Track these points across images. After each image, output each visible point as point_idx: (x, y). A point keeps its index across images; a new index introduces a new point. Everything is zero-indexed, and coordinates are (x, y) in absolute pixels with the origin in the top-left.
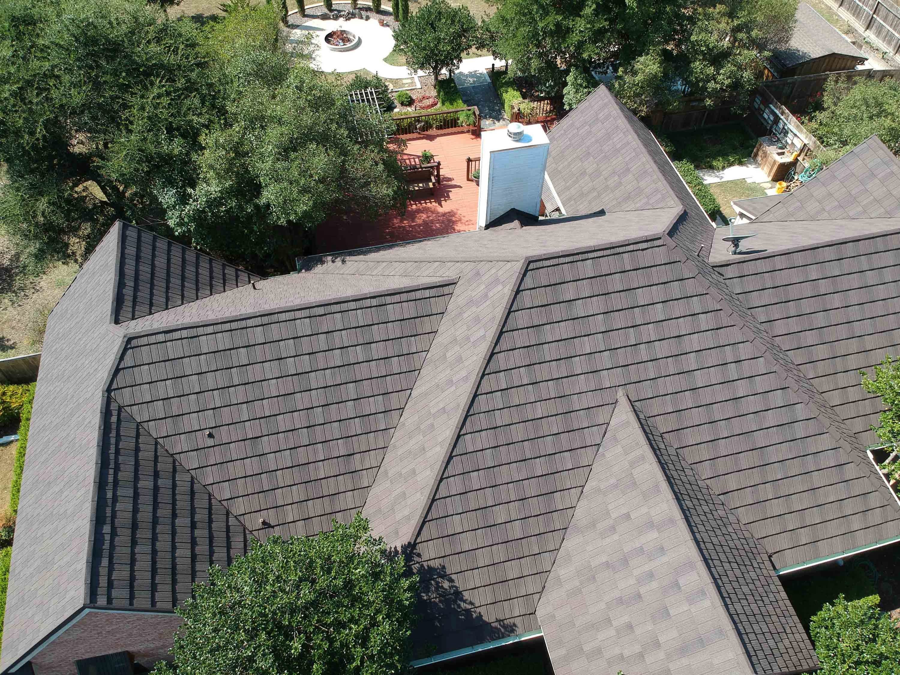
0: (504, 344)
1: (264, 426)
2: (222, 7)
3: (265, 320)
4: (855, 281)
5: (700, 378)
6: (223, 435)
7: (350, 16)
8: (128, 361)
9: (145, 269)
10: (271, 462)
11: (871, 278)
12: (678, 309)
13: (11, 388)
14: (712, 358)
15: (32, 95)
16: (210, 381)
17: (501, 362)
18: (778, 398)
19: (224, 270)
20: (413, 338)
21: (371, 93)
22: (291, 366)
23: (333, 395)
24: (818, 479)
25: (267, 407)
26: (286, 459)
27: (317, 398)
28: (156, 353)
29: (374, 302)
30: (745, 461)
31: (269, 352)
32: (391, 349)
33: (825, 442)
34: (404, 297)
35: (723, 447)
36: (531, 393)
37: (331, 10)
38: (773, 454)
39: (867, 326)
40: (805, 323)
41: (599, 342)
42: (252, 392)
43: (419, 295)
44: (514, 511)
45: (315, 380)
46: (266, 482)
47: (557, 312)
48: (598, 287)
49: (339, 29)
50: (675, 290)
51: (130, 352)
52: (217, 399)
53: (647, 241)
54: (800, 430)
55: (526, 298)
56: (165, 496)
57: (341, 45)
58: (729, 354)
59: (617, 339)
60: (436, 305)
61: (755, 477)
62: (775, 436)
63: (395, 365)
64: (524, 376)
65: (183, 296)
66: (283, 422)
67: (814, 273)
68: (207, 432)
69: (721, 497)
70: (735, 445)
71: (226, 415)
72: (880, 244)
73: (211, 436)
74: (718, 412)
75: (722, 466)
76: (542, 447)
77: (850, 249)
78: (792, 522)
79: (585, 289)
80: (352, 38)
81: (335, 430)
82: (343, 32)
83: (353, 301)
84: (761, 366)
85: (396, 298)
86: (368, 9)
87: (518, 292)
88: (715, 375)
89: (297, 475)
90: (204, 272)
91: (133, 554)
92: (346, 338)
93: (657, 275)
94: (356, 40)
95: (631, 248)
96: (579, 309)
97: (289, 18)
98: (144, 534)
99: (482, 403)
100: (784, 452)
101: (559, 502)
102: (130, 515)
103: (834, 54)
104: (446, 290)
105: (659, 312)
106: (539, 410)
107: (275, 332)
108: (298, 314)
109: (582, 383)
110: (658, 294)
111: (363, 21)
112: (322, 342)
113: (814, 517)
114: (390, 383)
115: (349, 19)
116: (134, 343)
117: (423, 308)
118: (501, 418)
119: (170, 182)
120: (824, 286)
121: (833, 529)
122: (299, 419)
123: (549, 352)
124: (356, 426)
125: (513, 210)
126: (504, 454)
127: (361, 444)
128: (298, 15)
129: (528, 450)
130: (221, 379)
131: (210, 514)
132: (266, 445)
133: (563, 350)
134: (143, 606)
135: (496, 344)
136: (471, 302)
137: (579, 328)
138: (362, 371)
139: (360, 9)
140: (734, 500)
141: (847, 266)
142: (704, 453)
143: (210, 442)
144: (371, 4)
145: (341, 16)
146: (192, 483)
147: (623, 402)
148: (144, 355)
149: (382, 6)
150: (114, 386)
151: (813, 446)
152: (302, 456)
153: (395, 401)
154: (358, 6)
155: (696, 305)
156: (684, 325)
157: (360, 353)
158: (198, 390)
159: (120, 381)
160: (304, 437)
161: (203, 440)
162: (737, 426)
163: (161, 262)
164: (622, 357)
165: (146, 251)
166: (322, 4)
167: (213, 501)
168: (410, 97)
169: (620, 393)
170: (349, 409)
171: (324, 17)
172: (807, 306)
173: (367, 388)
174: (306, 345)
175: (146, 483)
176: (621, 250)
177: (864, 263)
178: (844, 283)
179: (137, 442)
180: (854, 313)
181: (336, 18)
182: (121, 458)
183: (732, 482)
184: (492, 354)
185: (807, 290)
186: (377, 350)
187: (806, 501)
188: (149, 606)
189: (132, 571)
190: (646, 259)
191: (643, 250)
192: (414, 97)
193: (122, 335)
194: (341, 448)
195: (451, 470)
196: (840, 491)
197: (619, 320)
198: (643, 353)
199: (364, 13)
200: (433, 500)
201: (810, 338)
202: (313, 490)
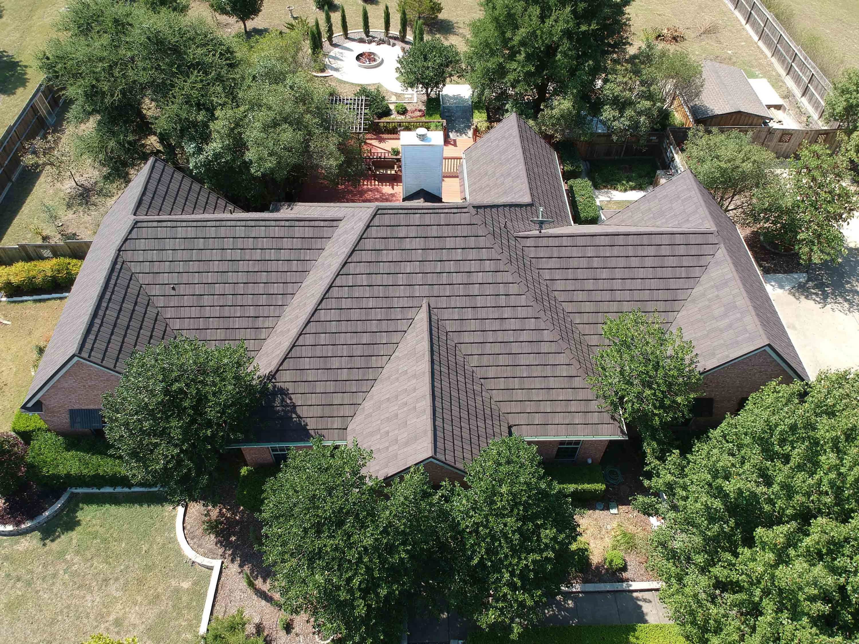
0: (354, 258)
1: (206, 289)
2: (286, 25)
3: (218, 224)
4: (622, 262)
5: (480, 301)
6: (181, 289)
7: (381, 42)
8: (133, 235)
9: (162, 189)
10: (207, 312)
11: (634, 262)
12: (472, 254)
13: (75, 261)
14: (489, 290)
15: (116, 72)
16: (179, 255)
17: (351, 268)
18: (532, 324)
19: (217, 200)
20: (308, 251)
21: (362, 100)
22: (228, 255)
23: (252, 278)
24: (552, 383)
25: (210, 278)
26: (216, 312)
27: (242, 277)
28: (150, 233)
29: (287, 224)
30: (502, 360)
31: (217, 243)
32: (293, 255)
33: (562, 359)
34: (307, 223)
35: (488, 348)
36: (367, 292)
37: (368, 36)
38: (523, 360)
39: (627, 295)
40: (578, 285)
41: (416, 267)
42: (202, 267)
43: (317, 223)
44: (344, 362)
45: (242, 266)
46: (202, 324)
47: (392, 244)
48: (421, 232)
49: (368, 51)
50: (472, 242)
51: (135, 229)
52: (181, 267)
53: (457, 208)
54: (545, 348)
55: (373, 232)
56: (138, 316)
57: (367, 64)
58: (502, 289)
59: (428, 267)
60: (326, 232)
61: (508, 372)
62: (526, 348)
63: (294, 266)
64: (364, 280)
65: (183, 210)
66: (218, 289)
67: (590, 252)
68: (172, 286)
69: (482, 380)
70: (497, 348)
71: (185, 278)
72: (645, 240)
73: (173, 288)
74: (488, 325)
75: (485, 360)
76: (369, 326)
77: (621, 240)
78: (530, 407)
79: (413, 232)
80: (377, 58)
81: (249, 300)
82: (370, 54)
83: (273, 220)
84: (522, 300)
85: (302, 223)
86: (396, 38)
87: (368, 226)
88: (490, 301)
89: (222, 323)
90: (202, 200)
91: (110, 339)
92: (265, 243)
93: (461, 231)
94: (380, 60)
95: (446, 211)
96: (407, 244)
97: (333, 39)
98: (120, 331)
99: (335, 292)
100: (531, 359)
101: (374, 362)
102: (115, 319)
103: (740, 112)
104: (335, 223)
105: (459, 255)
106: (371, 303)
107: (222, 232)
108: (238, 223)
109: (401, 291)
110: (460, 242)
111: (390, 47)
112: (250, 243)
113: (548, 407)
114: (289, 277)
115: (380, 44)
116: (139, 225)
117: (317, 233)
118: (345, 304)
119: (192, 139)
120: (596, 263)
121: (558, 419)
122: (228, 289)
123: (383, 268)
124: (263, 300)
125: (422, 190)
126: (344, 327)
127: (264, 311)
128: (342, 37)
129: (360, 327)
130: (186, 255)
131: (164, 335)
132: (206, 300)
133: (393, 268)
134: (109, 367)
135: (349, 257)
136: (346, 232)
137: (405, 256)
138: (273, 266)
139: (391, 37)
140: (490, 384)
141: (616, 251)
142: (475, 349)
143: (173, 293)
144: (398, 34)
145: (374, 41)
146: (157, 314)
147: (425, 307)
148: (144, 233)
149: (407, 37)
150: (123, 248)
151: (552, 359)
152: (227, 312)
153: (290, 288)
154: (390, 35)
155: (484, 254)
156: (474, 266)
157: (272, 255)
158: (171, 260)
159: (127, 246)
160: (230, 300)
161: (168, 290)
162: (500, 336)
163: (174, 186)
164: (431, 279)
165: (166, 178)
166: (362, 30)
167: (168, 328)
168: (405, 108)
169: (425, 301)
170: (260, 289)
171: (361, 41)
172: (580, 274)
173: (274, 277)
174: (240, 243)
175: (128, 306)
176: (440, 211)
177: (630, 251)
178: (613, 263)
179: (129, 283)
180: (617, 284)
181: (370, 42)
182: (116, 288)
183: (491, 372)
184: (346, 263)
185: (584, 263)
186: (284, 255)
187: (541, 395)
188: (112, 367)
189: (107, 347)
190: (456, 219)
191: (454, 213)
192: (409, 108)
193: (132, 219)
194: (251, 312)
195: (307, 330)
196: (569, 394)
197: (432, 255)
198: (444, 279)
199: (392, 41)
200: (294, 346)
201: (580, 296)
202: (230, 334)
